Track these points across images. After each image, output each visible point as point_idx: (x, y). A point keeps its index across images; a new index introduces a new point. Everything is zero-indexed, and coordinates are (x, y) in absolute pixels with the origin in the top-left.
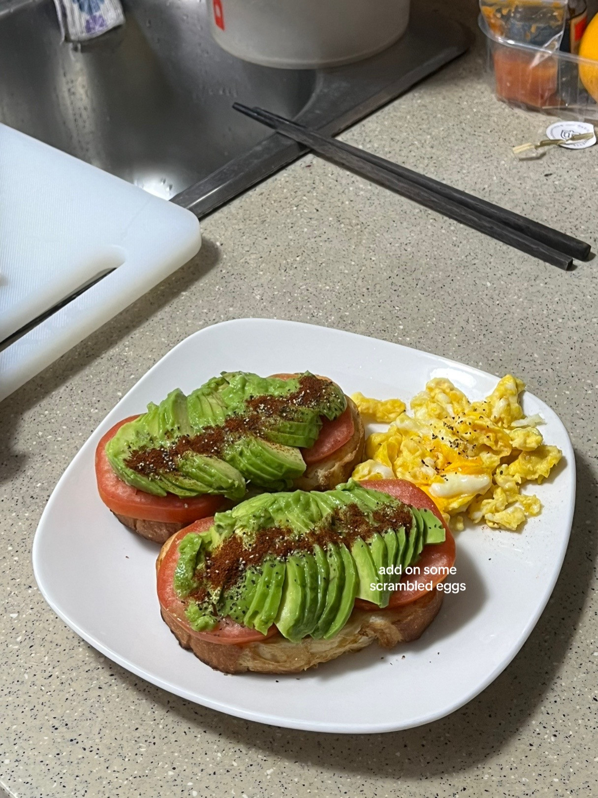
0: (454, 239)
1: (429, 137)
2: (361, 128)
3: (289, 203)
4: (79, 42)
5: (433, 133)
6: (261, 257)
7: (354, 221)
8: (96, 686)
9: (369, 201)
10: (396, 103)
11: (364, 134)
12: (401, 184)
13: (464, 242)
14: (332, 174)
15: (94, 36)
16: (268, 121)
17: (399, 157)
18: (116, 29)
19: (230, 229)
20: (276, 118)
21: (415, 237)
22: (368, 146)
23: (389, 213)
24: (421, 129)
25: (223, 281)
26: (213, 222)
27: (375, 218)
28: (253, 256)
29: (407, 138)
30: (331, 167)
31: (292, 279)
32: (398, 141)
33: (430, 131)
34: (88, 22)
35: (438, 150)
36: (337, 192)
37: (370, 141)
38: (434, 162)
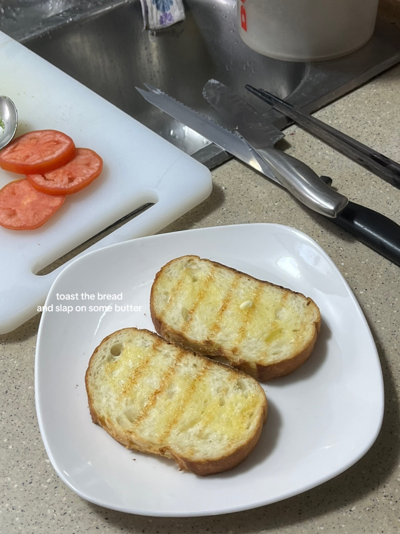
0: (388, 198)
1: (379, 118)
2: (332, 108)
4: (155, 30)
5: (382, 116)
6: (251, 201)
8: (94, 526)
9: (332, 164)
10: (359, 90)
11: (334, 113)
12: (355, 154)
13: (395, 201)
14: (308, 141)
15: (165, 27)
16: (268, 100)
17: (356, 132)
18: (179, 23)
19: (233, 177)
20: (274, 98)
21: (360, 194)
22: (335, 122)
23: (344, 175)
24: (373, 112)
25: (223, 216)
26: (222, 171)
28: (245, 199)
29: (364, 118)
30: (308, 136)
31: (270, 219)
32: (357, 119)
33: (380, 113)
34: (161, 17)
35: (384, 128)
36: (310, 155)
37: (337, 118)
38: (380, 137)
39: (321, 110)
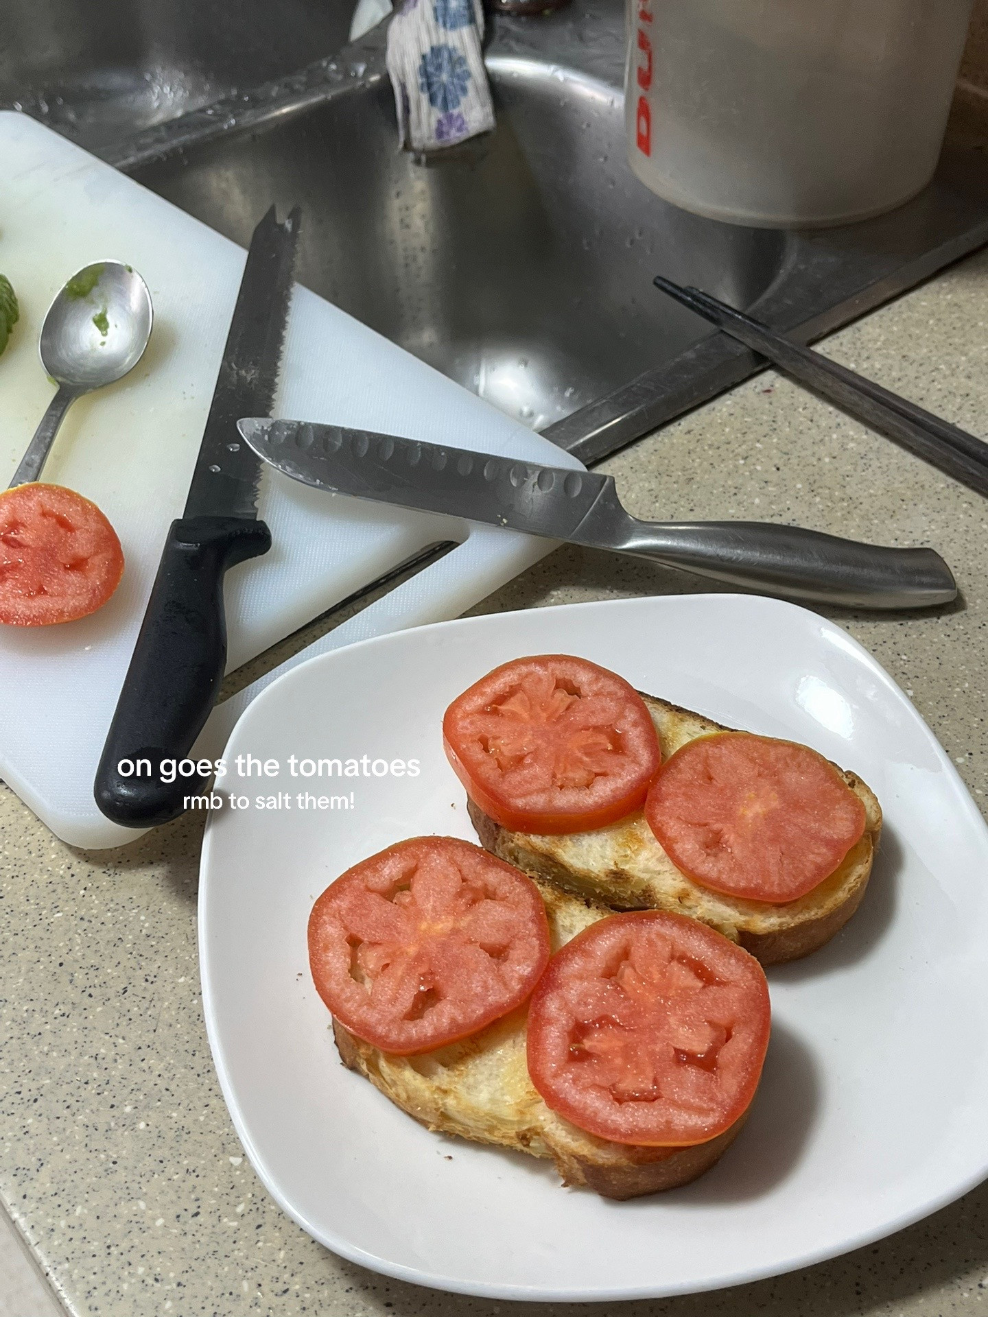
1: (963, 358)
2: (855, 333)
3: (733, 451)
4: (424, 151)
5: (971, 354)
7: (837, 493)
9: (864, 461)
10: (912, 296)
11: (859, 344)
12: (922, 440)
14: (804, 409)
15: (448, 145)
16: (708, 311)
17: (915, 389)
18: (481, 136)
19: (636, 488)
20: (721, 307)
21: (937, 532)
22: (865, 365)
23: (895, 486)
24: (951, 345)
25: (620, 577)
27: (872, 491)
29: (929, 357)
30: (803, 397)
32: (914, 361)
33: (966, 348)
34: (440, 122)
35: (978, 383)
36: (812, 441)
37: (868, 358)
38: (971, 402)
39: (830, 338)
